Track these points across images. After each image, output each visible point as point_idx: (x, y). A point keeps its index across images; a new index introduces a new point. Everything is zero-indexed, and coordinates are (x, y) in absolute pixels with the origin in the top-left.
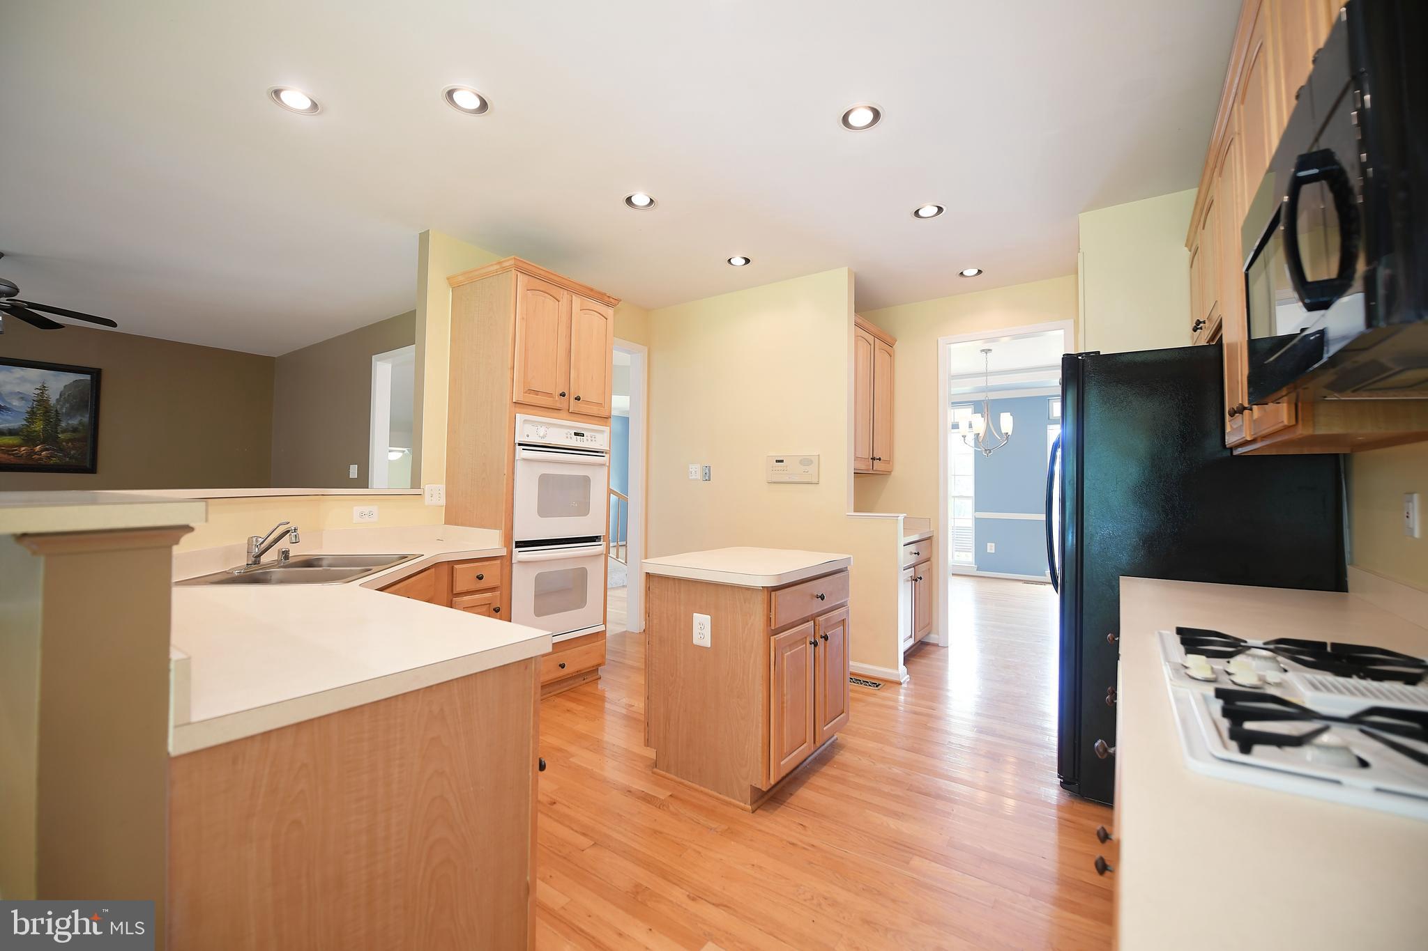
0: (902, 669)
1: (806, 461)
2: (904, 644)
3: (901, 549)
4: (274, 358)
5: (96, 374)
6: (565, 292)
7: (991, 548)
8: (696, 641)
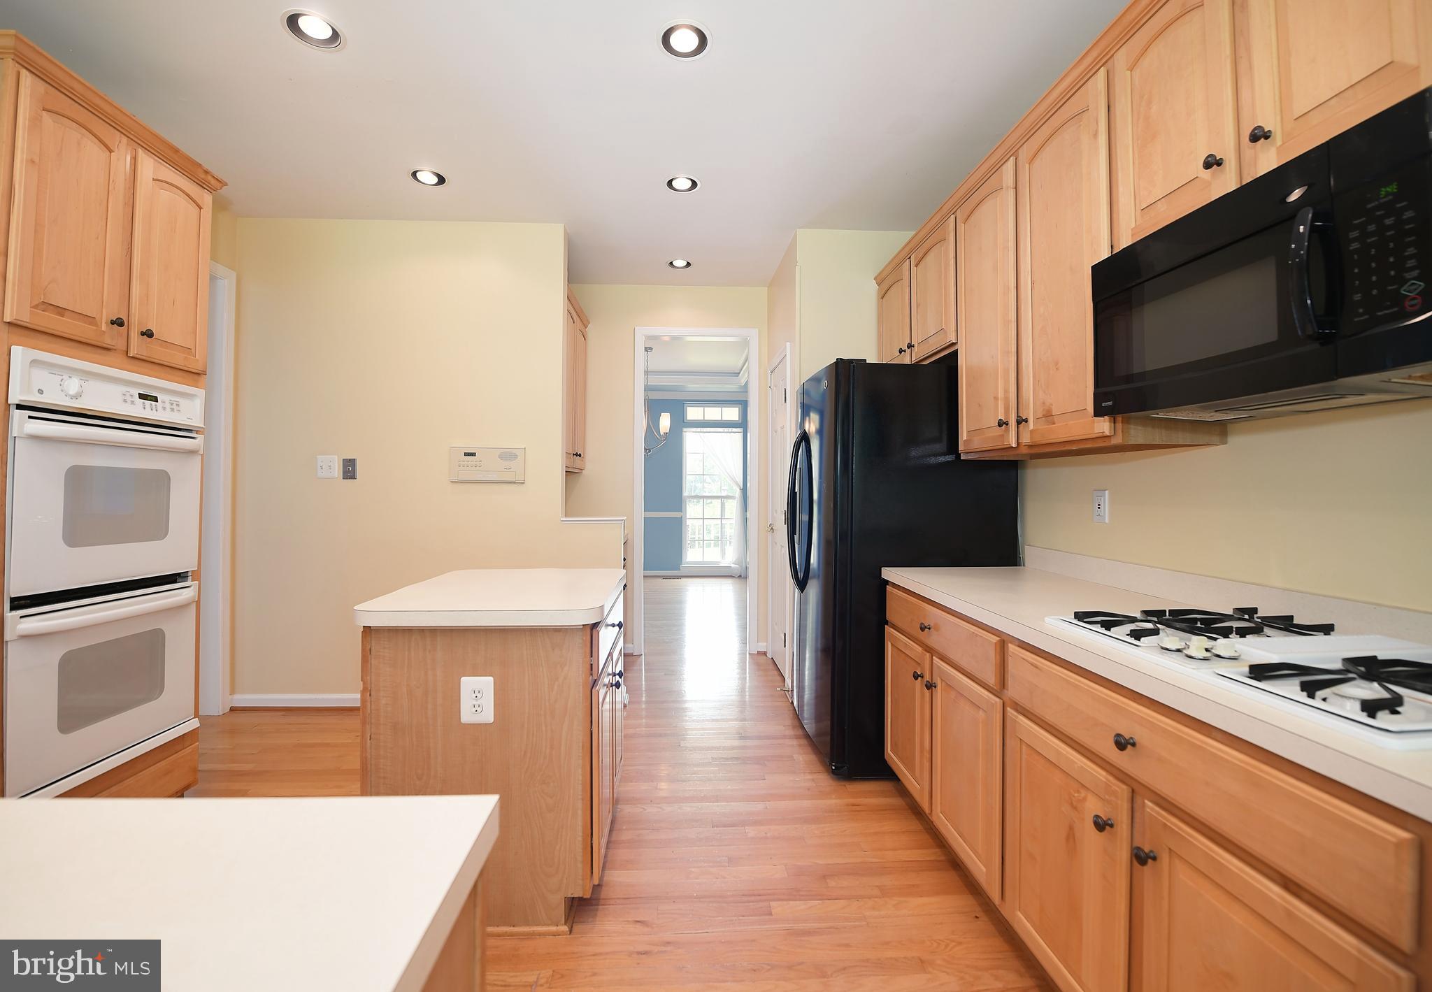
1: (508, 456)
6: (125, 140)
8: (467, 716)
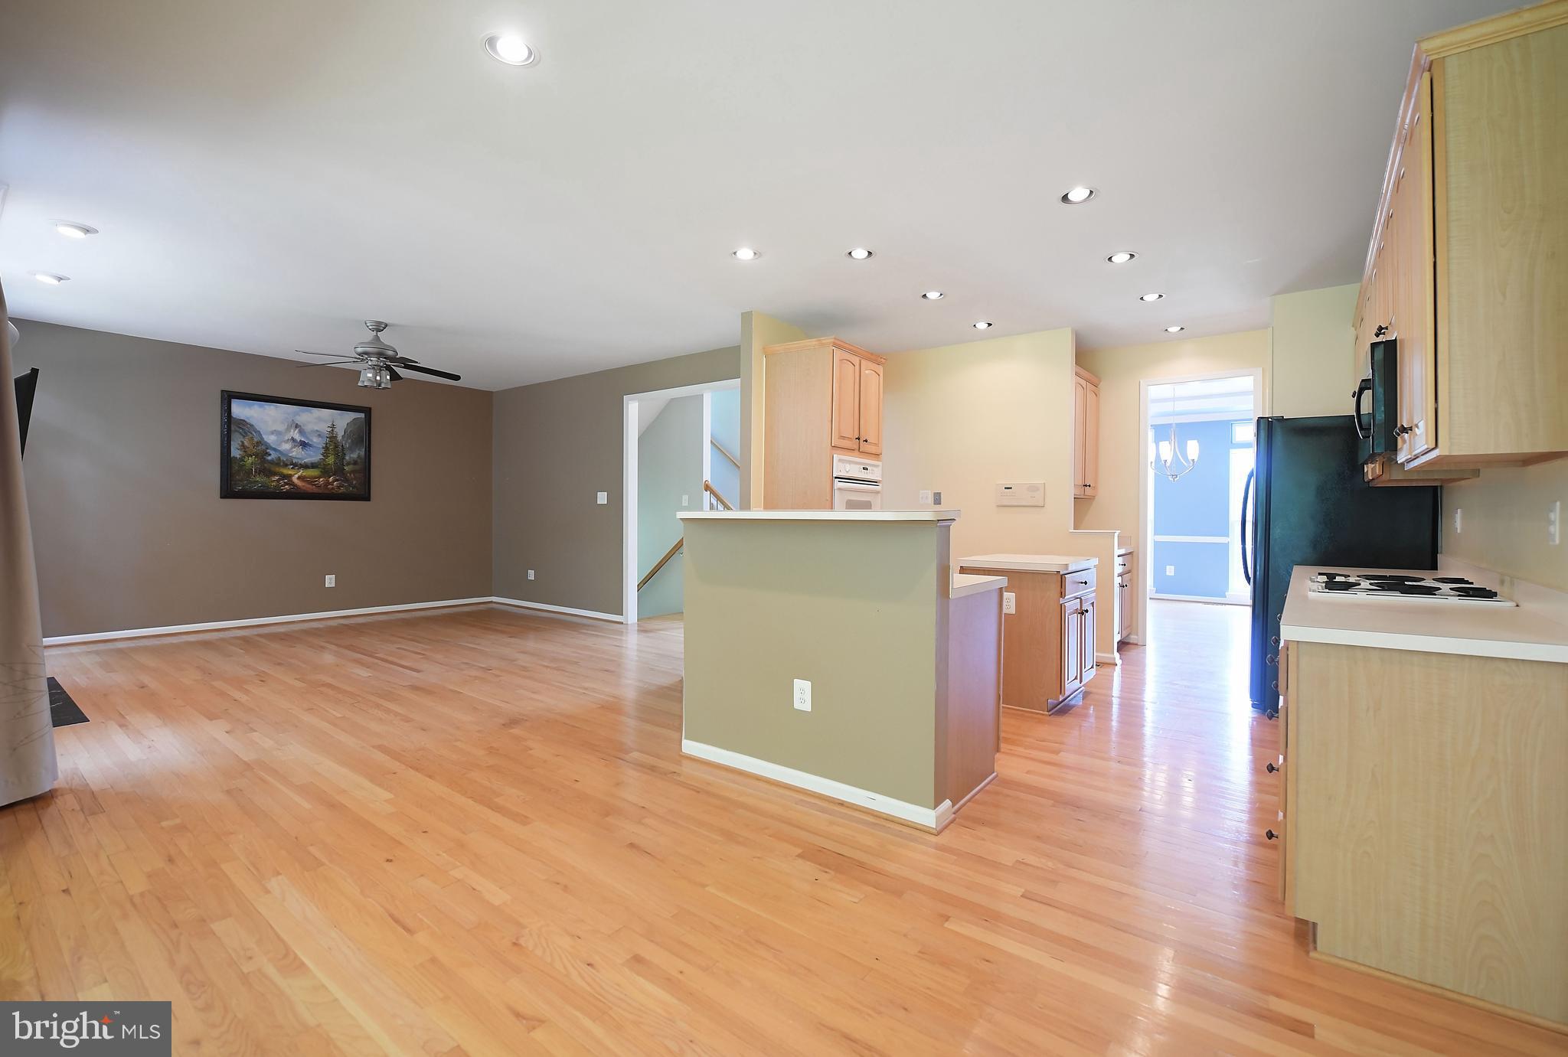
0: (1117, 655)
1: (1033, 488)
2: (1117, 638)
3: (1116, 557)
4: (492, 392)
5: (367, 411)
7: (1170, 571)
